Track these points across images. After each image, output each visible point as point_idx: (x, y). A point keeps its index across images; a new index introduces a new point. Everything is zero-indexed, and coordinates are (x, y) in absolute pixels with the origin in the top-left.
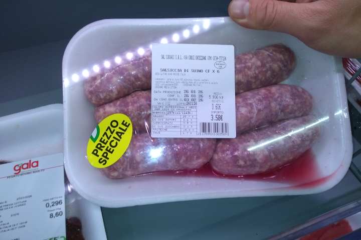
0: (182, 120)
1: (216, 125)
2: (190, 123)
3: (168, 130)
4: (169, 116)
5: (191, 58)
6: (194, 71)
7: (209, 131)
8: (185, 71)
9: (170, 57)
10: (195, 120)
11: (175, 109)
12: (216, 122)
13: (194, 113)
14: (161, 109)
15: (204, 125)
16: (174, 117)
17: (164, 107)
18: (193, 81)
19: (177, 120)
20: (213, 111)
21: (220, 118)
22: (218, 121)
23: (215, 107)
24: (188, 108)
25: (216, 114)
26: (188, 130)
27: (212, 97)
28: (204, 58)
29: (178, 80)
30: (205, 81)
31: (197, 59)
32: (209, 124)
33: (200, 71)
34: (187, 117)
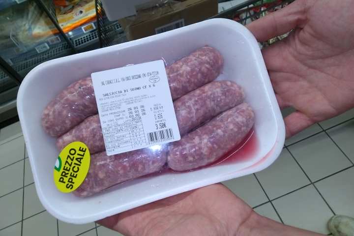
0: (131, 135)
1: (161, 133)
2: (138, 136)
3: (121, 146)
4: (119, 134)
5: (128, 79)
6: (132, 90)
7: (156, 139)
8: (125, 91)
9: (110, 82)
10: (142, 132)
11: (123, 127)
14: (111, 129)
15: (151, 134)
16: (124, 134)
17: (113, 127)
18: (134, 99)
19: (127, 136)
20: (157, 120)
21: (164, 125)
22: (162, 129)
23: (157, 117)
24: (134, 123)
25: (159, 123)
26: (138, 142)
27: (153, 109)
28: (139, 77)
29: (121, 100)
30: (145, 96)
31: (133, 78)
32: (155, 133)
33: (138, 89)
34: (135, 131)
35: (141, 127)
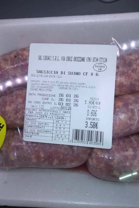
0: (55, 125)
1: (90, 133)
2: (62, 129)
3: (40, 134)
4: (42, 120)
5: (69, 59)
6: (71, 73)
7: (82, 139)
8: (62, 73)
10: (68, 126)
11: (49, 114)
12: (91, 129)
14: (35, 112)
15: (77, 131)
16: (46, 121)
17: (38, 110)
18: (69, 85)
19: (50, 125)
20: (89, 117)
21: (95, 125)
22: (92, 129)
23: (90, 113)
24: (62, 112)
25: (91, 121)
26: (60, 136)
27: (88, 102)
28: (83, 60)
29: (54, 82)
30: (82, 85)
31: (75, 60)
32: (82, 131)
33: (77, 74)
34: (60, 122)
35: (68, 119)
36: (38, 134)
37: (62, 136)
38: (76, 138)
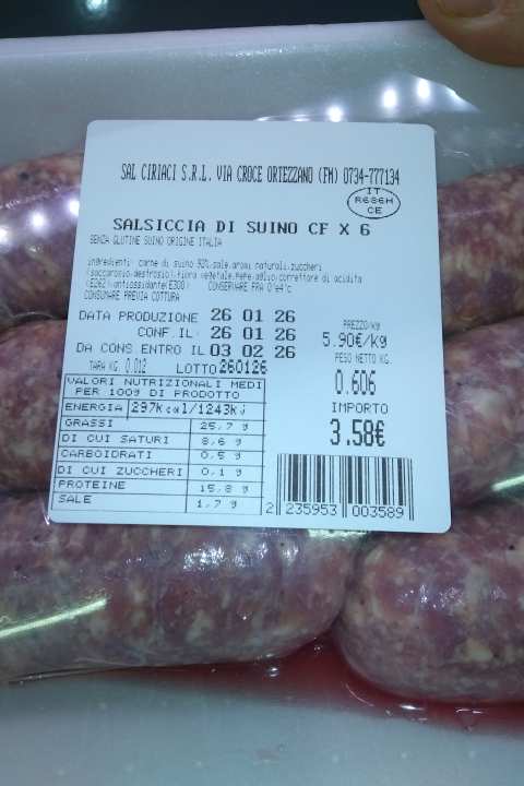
0: (197, 441)
1: (355, 469)
2: (229, 458)
3: (130, 486)
4: (136, 424)
5: (248, 174)
6: (257, 228)
7: (320, 496)
8: (220, 227)
9: (160, 173)
10: (256, 443)
11: (169, 393)
12: (355, 451)
13: (254, 412)
14: (104, 390)
15: (296, 464)
16: (159, 426)
17: (119, 383)
18: (254, 272)
19: (174, 441)
20: (343, 398)
21: (375, 434)
22: (363, 451)
23: (348, 386)
24: (226, 385)
25: (353, 415)
26: (220, 487)
27: (335, 340)
28: (305, 176)
29: (189, 264)
30: (307, 271)
31: (272, 177)
32: (320, 460)
33: (285, 228)
34: (222, 426)
36: (119, 486)
37: (229, 488)
38: (295, 492)
